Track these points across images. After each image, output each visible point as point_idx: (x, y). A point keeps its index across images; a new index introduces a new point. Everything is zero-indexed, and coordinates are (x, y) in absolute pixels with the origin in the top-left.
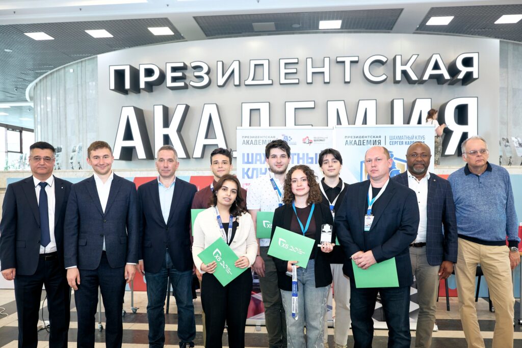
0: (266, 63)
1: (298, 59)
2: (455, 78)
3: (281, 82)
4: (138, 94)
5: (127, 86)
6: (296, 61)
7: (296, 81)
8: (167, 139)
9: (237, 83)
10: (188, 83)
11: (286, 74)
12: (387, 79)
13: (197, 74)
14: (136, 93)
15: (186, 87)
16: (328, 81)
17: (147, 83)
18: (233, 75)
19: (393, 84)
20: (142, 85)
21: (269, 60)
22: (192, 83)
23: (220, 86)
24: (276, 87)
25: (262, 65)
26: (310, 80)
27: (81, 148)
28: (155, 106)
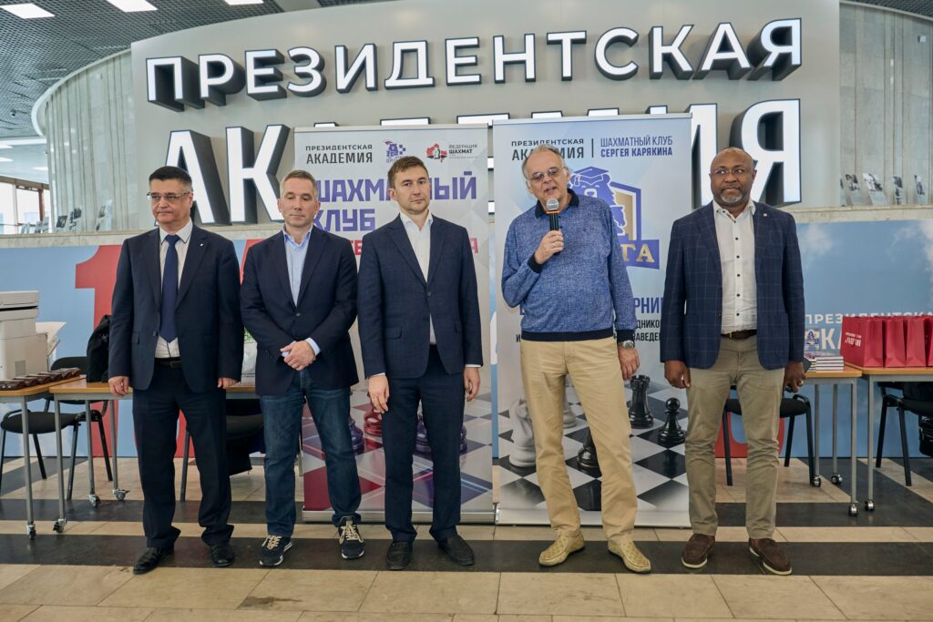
0: (421, 47)
1: (478, 38)
2: (760, 66)
3: (450, 81)
4: (202, 110)
5: (179, 94)
6: (474, 42)
7: (476, 79)
8: (250, 186)
9: (371, 83)
10: (285, 88)
11: (458, 66)
12: (639, 70)
13: (299, 70)
14: (198, 108)
15: (282, 94)
16: (533, 77)
17: (212, 88)
18: (363, 72)
19: (649, 80)
20: (205, 93)
21: (426, 42)
22: (292, 87)
23: (341, 91)
24: (441, 90)
25: (416, 51)
26: (500, 77)
27: (111, 209)
28: (228, 130)
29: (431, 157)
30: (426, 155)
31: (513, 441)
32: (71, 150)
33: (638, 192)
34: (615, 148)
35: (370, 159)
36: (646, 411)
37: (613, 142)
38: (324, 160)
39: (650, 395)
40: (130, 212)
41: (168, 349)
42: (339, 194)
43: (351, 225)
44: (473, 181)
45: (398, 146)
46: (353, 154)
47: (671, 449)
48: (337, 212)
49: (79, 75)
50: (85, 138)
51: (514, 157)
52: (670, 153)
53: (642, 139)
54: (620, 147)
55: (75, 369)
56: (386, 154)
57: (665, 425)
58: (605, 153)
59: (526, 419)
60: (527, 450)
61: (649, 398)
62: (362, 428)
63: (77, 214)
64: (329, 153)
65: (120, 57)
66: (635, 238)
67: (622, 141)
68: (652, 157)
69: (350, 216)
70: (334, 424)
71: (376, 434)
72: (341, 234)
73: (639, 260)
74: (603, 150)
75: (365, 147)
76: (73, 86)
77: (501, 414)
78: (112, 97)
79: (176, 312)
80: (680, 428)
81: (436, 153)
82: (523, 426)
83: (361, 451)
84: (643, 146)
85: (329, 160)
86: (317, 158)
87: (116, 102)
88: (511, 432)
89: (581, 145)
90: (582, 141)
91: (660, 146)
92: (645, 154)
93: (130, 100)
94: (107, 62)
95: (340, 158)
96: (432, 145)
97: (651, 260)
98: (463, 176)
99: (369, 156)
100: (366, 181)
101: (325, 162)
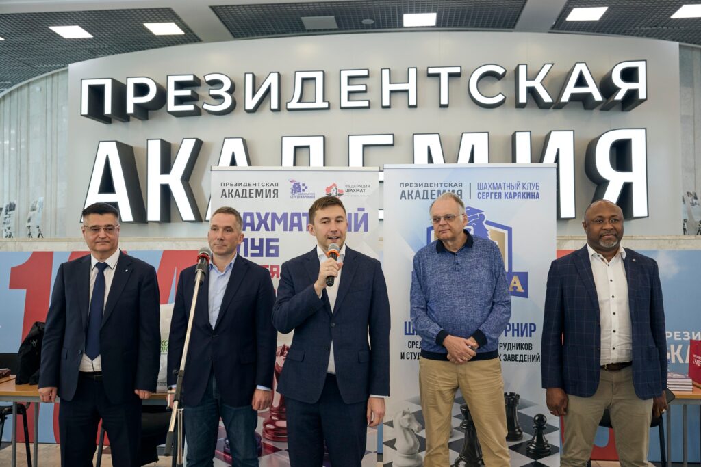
0: (319, 76)
1: (368, 70)
2: (611, 100)
3: (343, 105)
4: (128, 123)
5: (108, 110)
6: (365, 73)
7: (366, 104)
8: (166, 191)
9: (275, 105)
10: (200, 107)
11: (350, 92)
12: (506, 101)
13: (213, 92)
14: (123, 122)
15: (198, 112)
16: (415, 104)
17: (137, 106)
18: (267, 96)
19: (515, 109)
20: (130, 109)
21: (323, 72)
22: (206, 107)
23: (249, 111)
24: (335, 112)
25: (314, 79)
26: (386, 103)
27: (41, 205)
28: (149, 141)
31: (396, 449)
32: (10, 147)
33: (509, 230)
34: (490, 191)
35: (276, 194)
36: (516, 425)
37: (488, 186)
38: (236, 195)
39: (519, 411)
40: (58, 207)
41: (92, 365)
42: (248, 225)
43: (257, 251)
44: (366, 216)
45: (301, 184)
46: (262, 190)
47: (539, 461)
48: (246, 241)
49: (21, 87)
50: (23, 140)
51: (402, 197)
52: (538, 197)
53: (513, 184)
54: (494, 191)
55: (6, 370)
56: (291, 191)
57: (534, 438)
58: (480, 196)
59: (408, 429)
60: (408, 458)
61: (518, 413)
62: (261, 434)
63: (11, 207)
64: (240, 189)
65: (58, 73)
66: (507, 270)
67: (496, 186)
68: (522, 200)
69: (257, 243)
70: (241, 432)
71: (274, 439)
72: (249, 258)
73: (511, 289)
74: (479, 193)
75: (272, 184)
76: (15, 95)
77: (385, 424)
78: (49, 107)
79: (101, 332)
80: (547, 441)
81: (333, 191)
82: (405, 435)
83: (260, 454)
84: (514, 191)
85: (241, 195)
86: (230, 193)
87: (52, 112)
88: (394, 441)
89: (460, 188)
90: (461, 185)
91: (529, 191)
92: (516, 197)
93: (64, 108)
94: (47, 77)
95: (250, 193)
96: (331, 184)
97: (520, 289)
98: (357, 212)
99: (275, 192)
100: (272, 213)
101: (237, 196)
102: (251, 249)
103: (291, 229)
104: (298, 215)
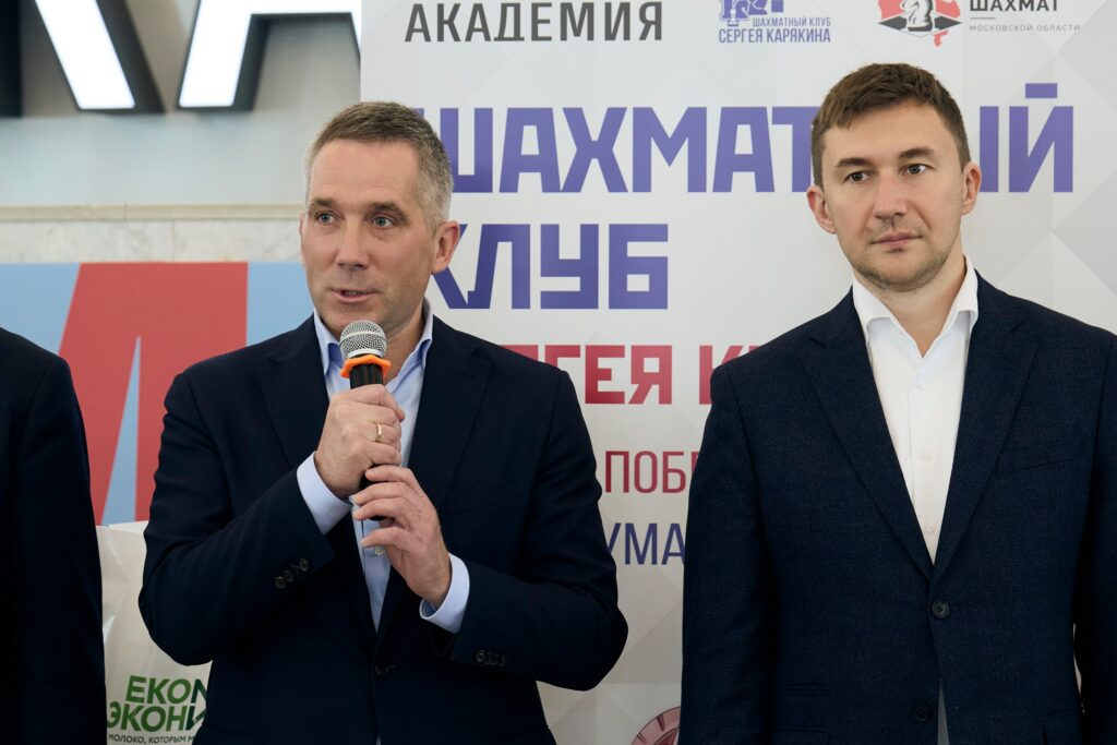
29: (898, 24)
30: (879, 12)
35: (654, 27)
38: (471, 29)
42: (530, 164)
43: (572, 284)
44: (1061, 123)
46: (588, 7)
48: (517, 235)
56: (719, 8)
69: (570, 249)
81: (914, 6)
85: (494, 32)
86: (446, 22)
95: (536, 21)
98: (1022, 101)
99: (651, 14)
100: (637, 111)
101: (478, 36)
102: (545, 272)
103: (723, 185)
104: (755, 117)
